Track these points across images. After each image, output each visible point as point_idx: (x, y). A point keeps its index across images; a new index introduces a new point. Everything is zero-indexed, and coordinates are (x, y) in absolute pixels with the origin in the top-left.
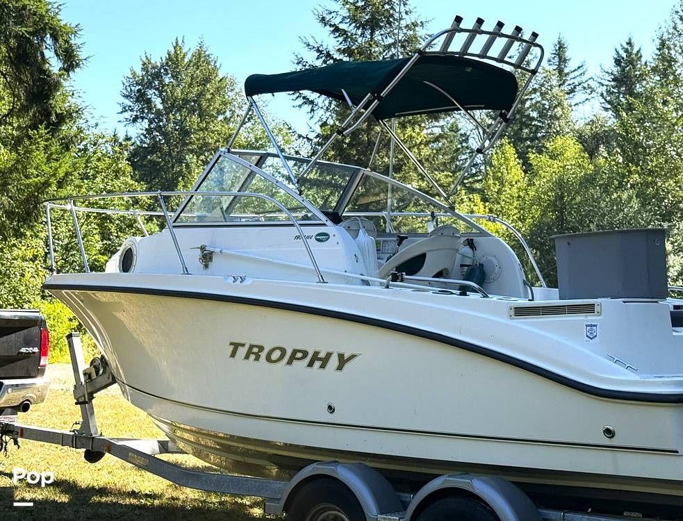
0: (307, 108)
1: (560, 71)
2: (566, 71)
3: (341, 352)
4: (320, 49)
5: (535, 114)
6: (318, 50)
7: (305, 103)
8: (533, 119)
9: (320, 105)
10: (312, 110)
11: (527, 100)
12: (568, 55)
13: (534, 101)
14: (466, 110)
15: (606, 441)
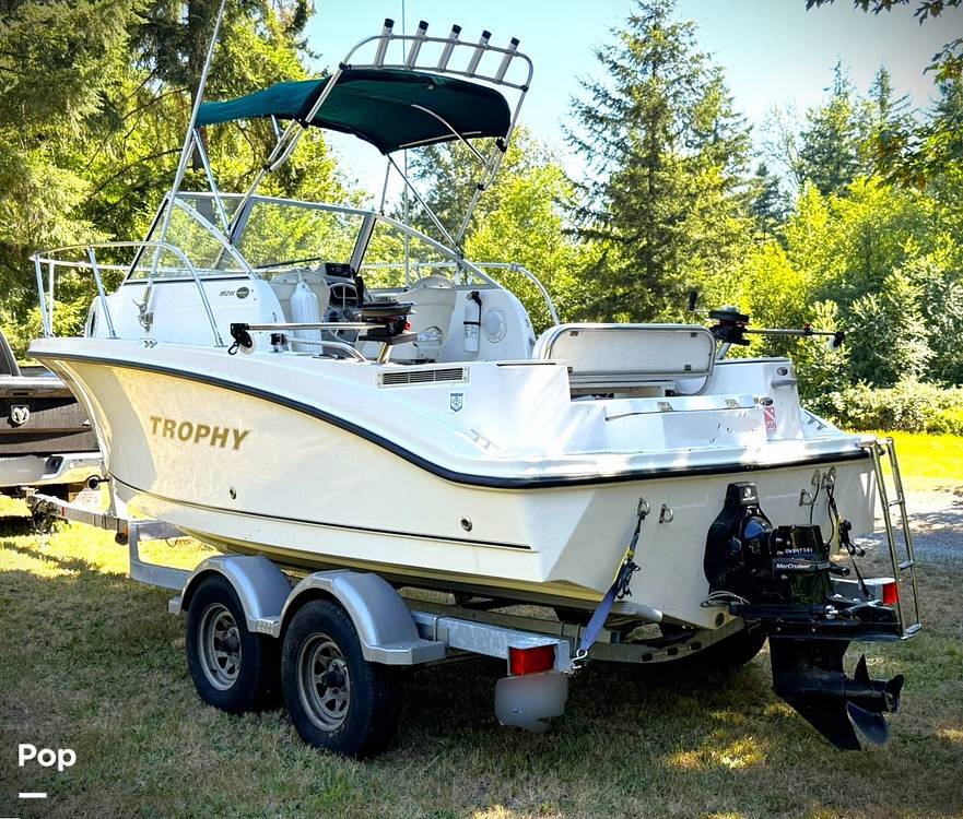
0: (584, 154)
1: (882, 103)
2: (889, 102)
3: (236, 428)
4: (598, 88)
5: (853, 152)
6: (595, 90)
7: (581, 148)
8: (852, 158)
9: (598, 151)
10: (589, 156)
11: (845, 136)
12: (891, 84)
13: (853, 137)
14: (465, 138)
15: (462, 533)
